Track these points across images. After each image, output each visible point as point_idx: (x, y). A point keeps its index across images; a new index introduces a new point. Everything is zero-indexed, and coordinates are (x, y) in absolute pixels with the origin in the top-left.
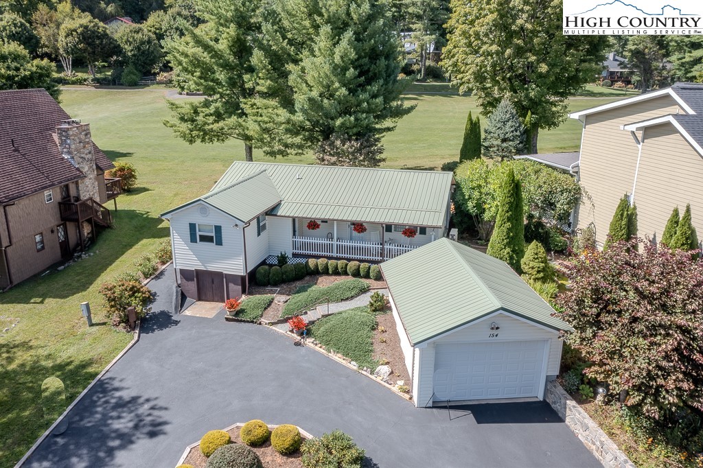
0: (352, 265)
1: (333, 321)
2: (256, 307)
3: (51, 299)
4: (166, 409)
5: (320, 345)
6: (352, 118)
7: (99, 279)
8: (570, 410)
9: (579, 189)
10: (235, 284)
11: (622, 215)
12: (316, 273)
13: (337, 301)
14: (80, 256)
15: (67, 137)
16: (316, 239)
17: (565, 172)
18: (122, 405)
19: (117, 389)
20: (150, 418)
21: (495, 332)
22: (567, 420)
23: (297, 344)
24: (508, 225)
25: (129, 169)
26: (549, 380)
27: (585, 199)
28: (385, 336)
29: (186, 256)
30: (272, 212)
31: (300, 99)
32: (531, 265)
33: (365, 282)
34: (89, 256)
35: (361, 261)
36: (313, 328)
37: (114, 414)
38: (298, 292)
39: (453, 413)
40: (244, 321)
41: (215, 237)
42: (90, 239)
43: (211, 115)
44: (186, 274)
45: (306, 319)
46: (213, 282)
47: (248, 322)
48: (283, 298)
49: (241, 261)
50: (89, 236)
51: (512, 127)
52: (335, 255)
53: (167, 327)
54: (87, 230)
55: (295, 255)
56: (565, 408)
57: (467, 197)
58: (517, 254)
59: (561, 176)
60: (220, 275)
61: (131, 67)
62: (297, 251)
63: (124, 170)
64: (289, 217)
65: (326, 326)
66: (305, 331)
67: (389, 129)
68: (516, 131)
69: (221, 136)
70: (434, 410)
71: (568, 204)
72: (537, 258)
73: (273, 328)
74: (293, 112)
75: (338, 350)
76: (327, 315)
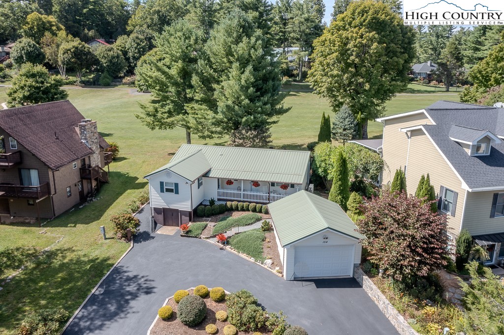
0: (252, 205)
1: (241, 236)
2: (198, 229)
3: (80, 225)
4: (153, 281)
5: (234, 249)
6: (252, 117)
7: (106, 213)
9: (383, 161)
10: (185, 216)
11: (397, 178)
12: (231, 210)
13: (243, 226)
14: (92, 200)
15: (85, 130)
16: (231, 190)
17: (375, 152)
18: (129, 279)
19: (125, 272)
20: (145, 285)
21: (326, 240)
22: (364, 286)
23: (221, 249)
24: (340, 183)
25: (115, 146)
26: (355, 266)
27: (385, 167)
28: (270, 245)
29: (158, 200)
30: (206, 175)
31: (221, 105)
32: (352, 206)
33: (259, 215)
34: (97, 200)
35: (257, 203)
36: (230, 240)
37: (126, 284)
38: (221, 221)
39: (304, 283)
40: (191, 237)
41: (175, 189)
42: (96, 189)
43: (165, 113)
44: (157, 211)
45: (226, 235)
46: (172, 215)
47: (193, 237)
48: (213, 224)
49: (189, 203)
50: (95, 188)
51: (349, 122)
52: (242, 199)
53: (148, 240)
54: (94, 184)
55: (219, 200)
56: (363, 280)
57: (318, 166)
58: (345, 199)
59: (373, 154)
60: (177, 211)
61: (105, 73)
62: (220, 197)
63: (112, 146)
64: (216, 178)
65: (238, 239)
66: (226, 242)
67: (274, 122)
68: (352, 124)
69: (171, 125)
70: (295, 282)
71: (376, 170)
72: (355, 202)
73: (208, 240)
74: (216, 112)
75: (244, 252)
76: (238, 233)
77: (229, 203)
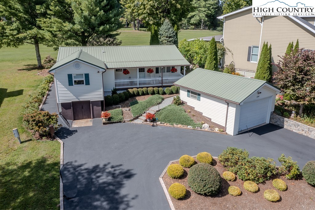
1: (164, 112)
2: (118, 114)
5: (166, 124)
6: (108, 26)
8: (287, 122)
9: (225, 48)
10: (97, 106)
13: (156, 105)
21: (258, 95)
22: (285, 127)
26: (272, 114)
28: (192, 113)
36: (156, 117)
40: (115, 123)
41: (85, 81)
46: (82, 108)
47: (118, 122)
48: (127, 109)
49: (101, 92)
51: (172, 31)
52: (138, 86)
56: (283, 122)
60: (88, 103)
65: (162, 115)
67: (118, 34)
68: (174, 33)
70: (238, 135)
71: (221, 55)
73: (133, 122)
75: (177, 123)
76: (159, 111)
77: (130, 90)
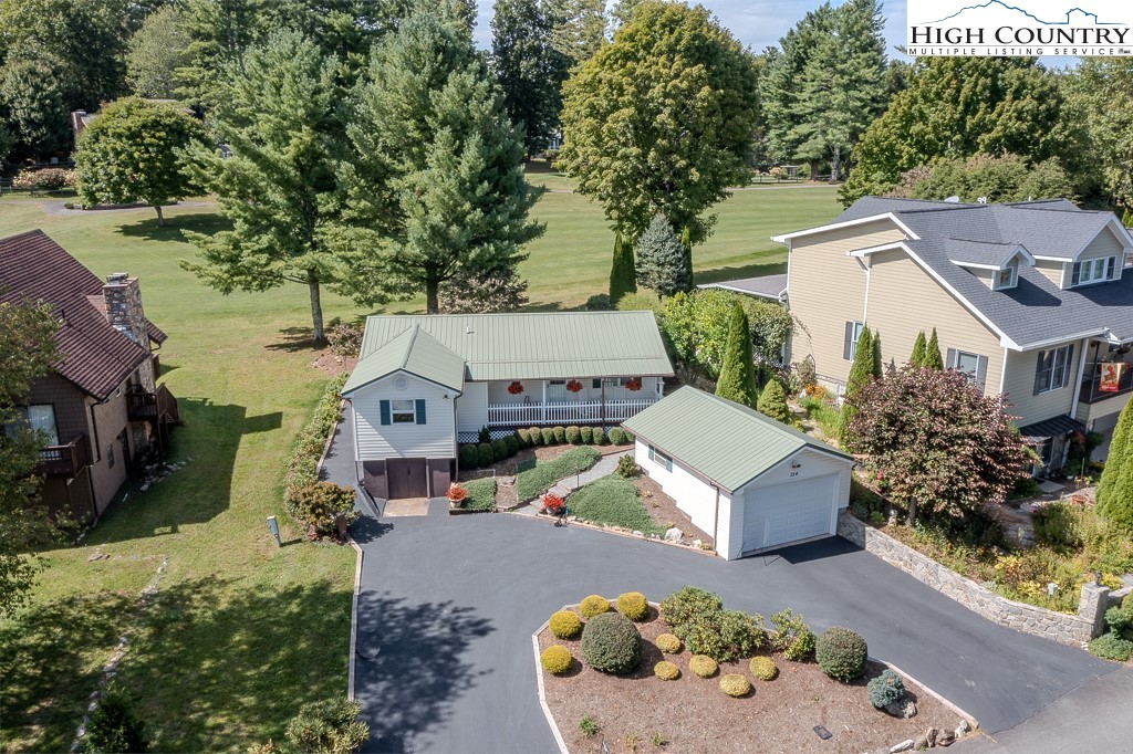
0: (571, 431)
2: (484, 492)
5: (587, 522)
8: (871, 536)
9: (791, 318)
10: (441, 471)
12: (530, 446)
13: (577, 473)
18: (414, 615)
19: (392, 602)
20: (462, 620)
21: (797, 470)
22: (867, 546)
23: (558, 525)
26: (841, 513)
28: (654, 500)
30: (468, 377)
32: (771, 406)
33: (593, 448)
34: (181, 465)
35: (580, 425)
37: (416, 624)
38: (522, 470)
40: (476, 512)
41: (417, 414)
44: (372, 467)
46: (409, 473)
47: (481, 511)
48: (508, 479)
49: (451, 440)
52: (544, 422)
53: (383, 533)
55: (492, 428)
56: (864, 536)
59: (767, 306)
60: (422, 462)
62: (494, 423)
64: (483, 381)
65: (584, 500)
70: (744, 560)
71: (779, 336)
72: (777, 398)
73: (516, 513)
75: (612, 522)
76: (578, 489)
77: (523, 433)
